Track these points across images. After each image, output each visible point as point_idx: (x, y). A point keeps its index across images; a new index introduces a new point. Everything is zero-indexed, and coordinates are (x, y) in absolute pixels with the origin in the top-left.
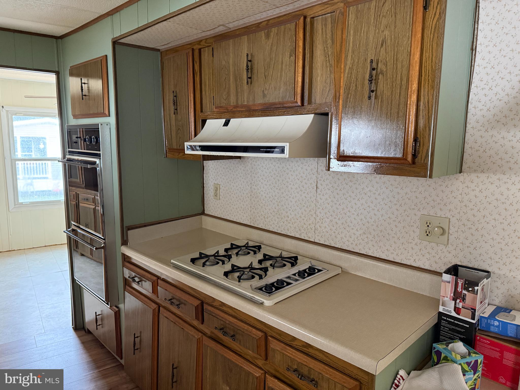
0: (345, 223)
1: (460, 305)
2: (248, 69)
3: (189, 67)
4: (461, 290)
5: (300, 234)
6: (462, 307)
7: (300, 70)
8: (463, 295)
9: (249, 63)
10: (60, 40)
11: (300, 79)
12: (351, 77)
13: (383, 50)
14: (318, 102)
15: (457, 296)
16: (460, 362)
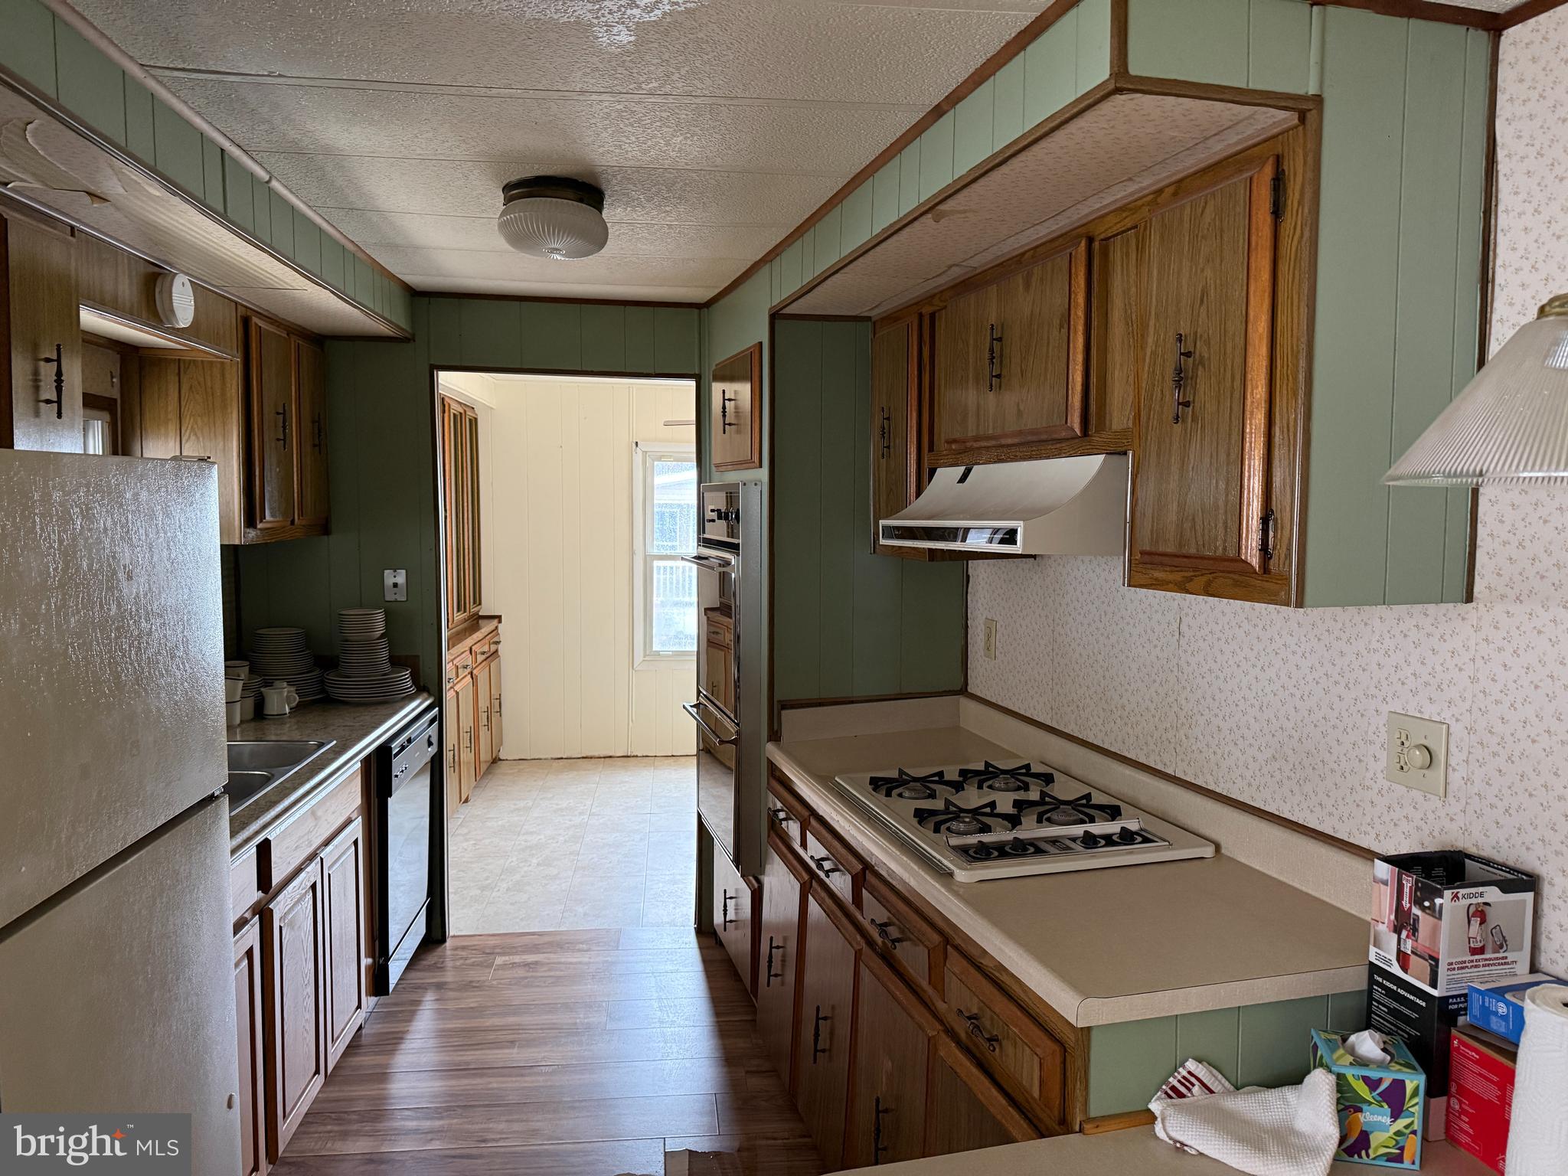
0: (1235, 729)
1: (1408, 947)
2: (994, 358)
3: (912, 353)
4: (1408, 905)
5: (1147, 756)
6: (1412, 952)
7: (1080, 358)
8: (1414, 920)
9: (996, 345)
10: (706, 310)
11: (1077, 378)
12: (1153, 371)
13: (1203, 310)
14: (1115, 427)
15: (1403, 923)
16: (1342, 1071)
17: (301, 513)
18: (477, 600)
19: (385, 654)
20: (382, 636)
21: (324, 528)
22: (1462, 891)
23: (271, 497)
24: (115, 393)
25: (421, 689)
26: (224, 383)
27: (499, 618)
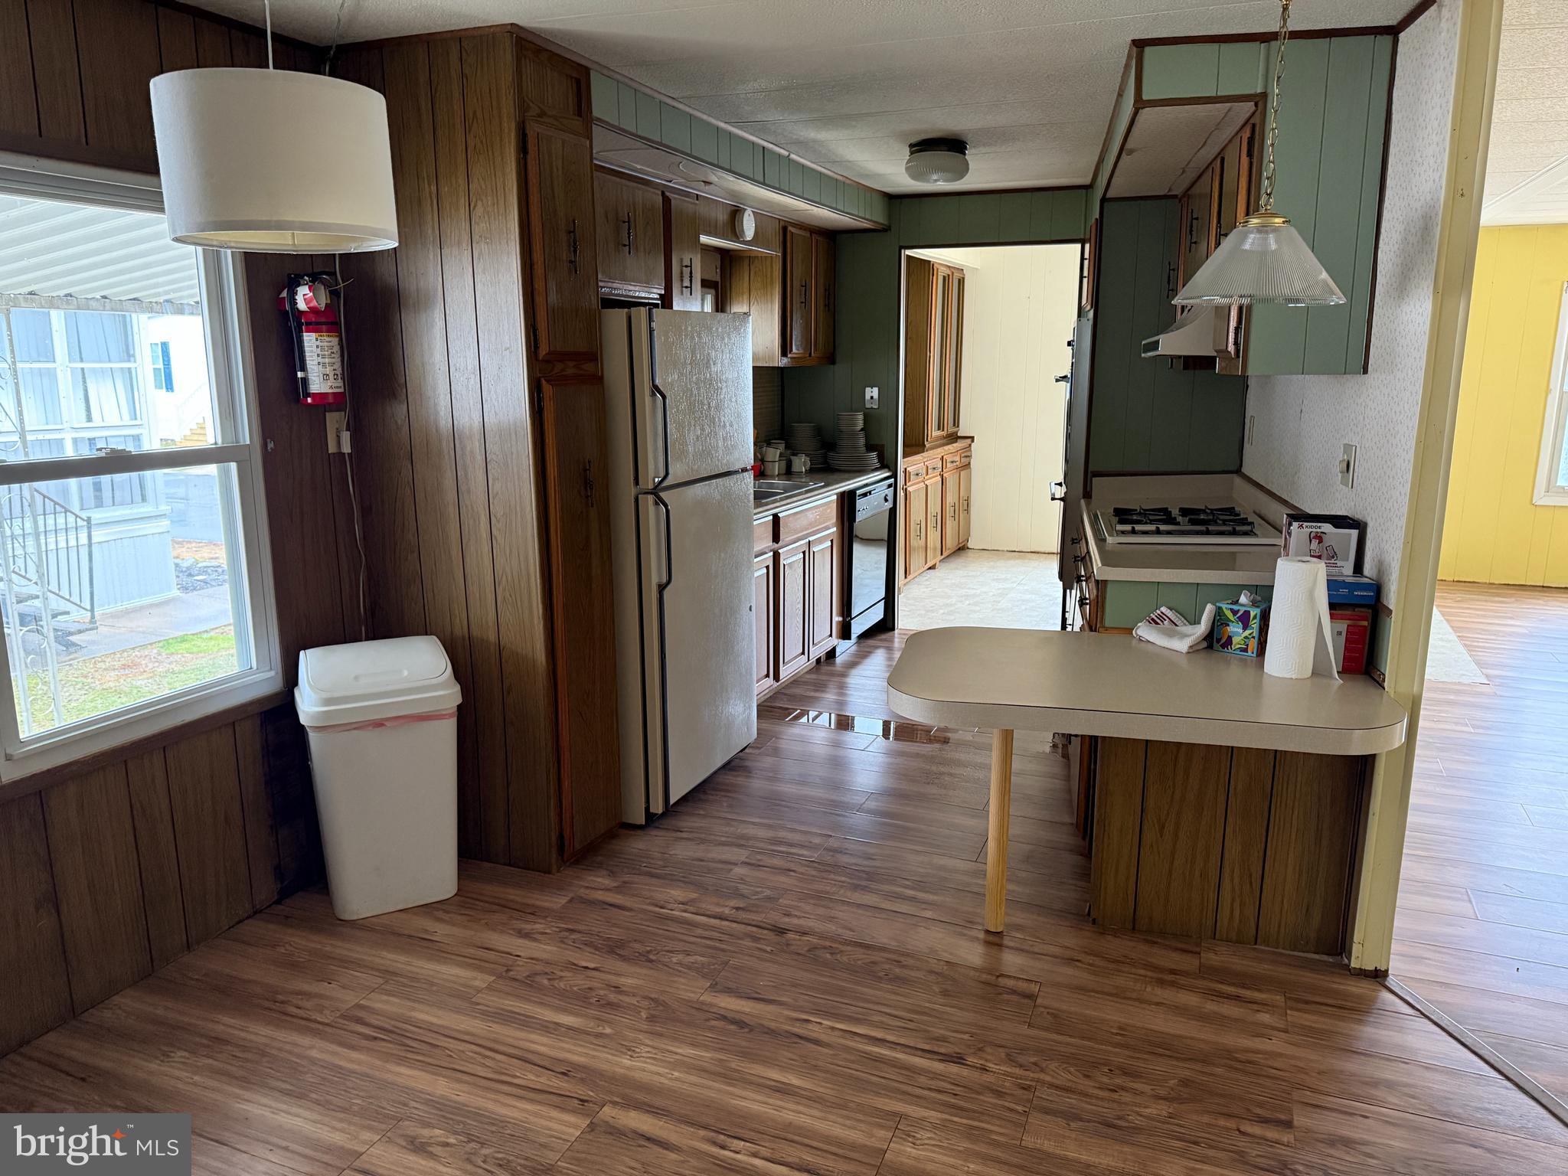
16: (1221, 605)
17: (815, 350)
18: (956, 422)
19: (862, 442)
20: (862, 430)
21: (831, 359)
22: (1305, 524)
23: (797, 338)
24: (718, 279)
25: (883, 466)
26: (772, 272)
27: (972, 438)
